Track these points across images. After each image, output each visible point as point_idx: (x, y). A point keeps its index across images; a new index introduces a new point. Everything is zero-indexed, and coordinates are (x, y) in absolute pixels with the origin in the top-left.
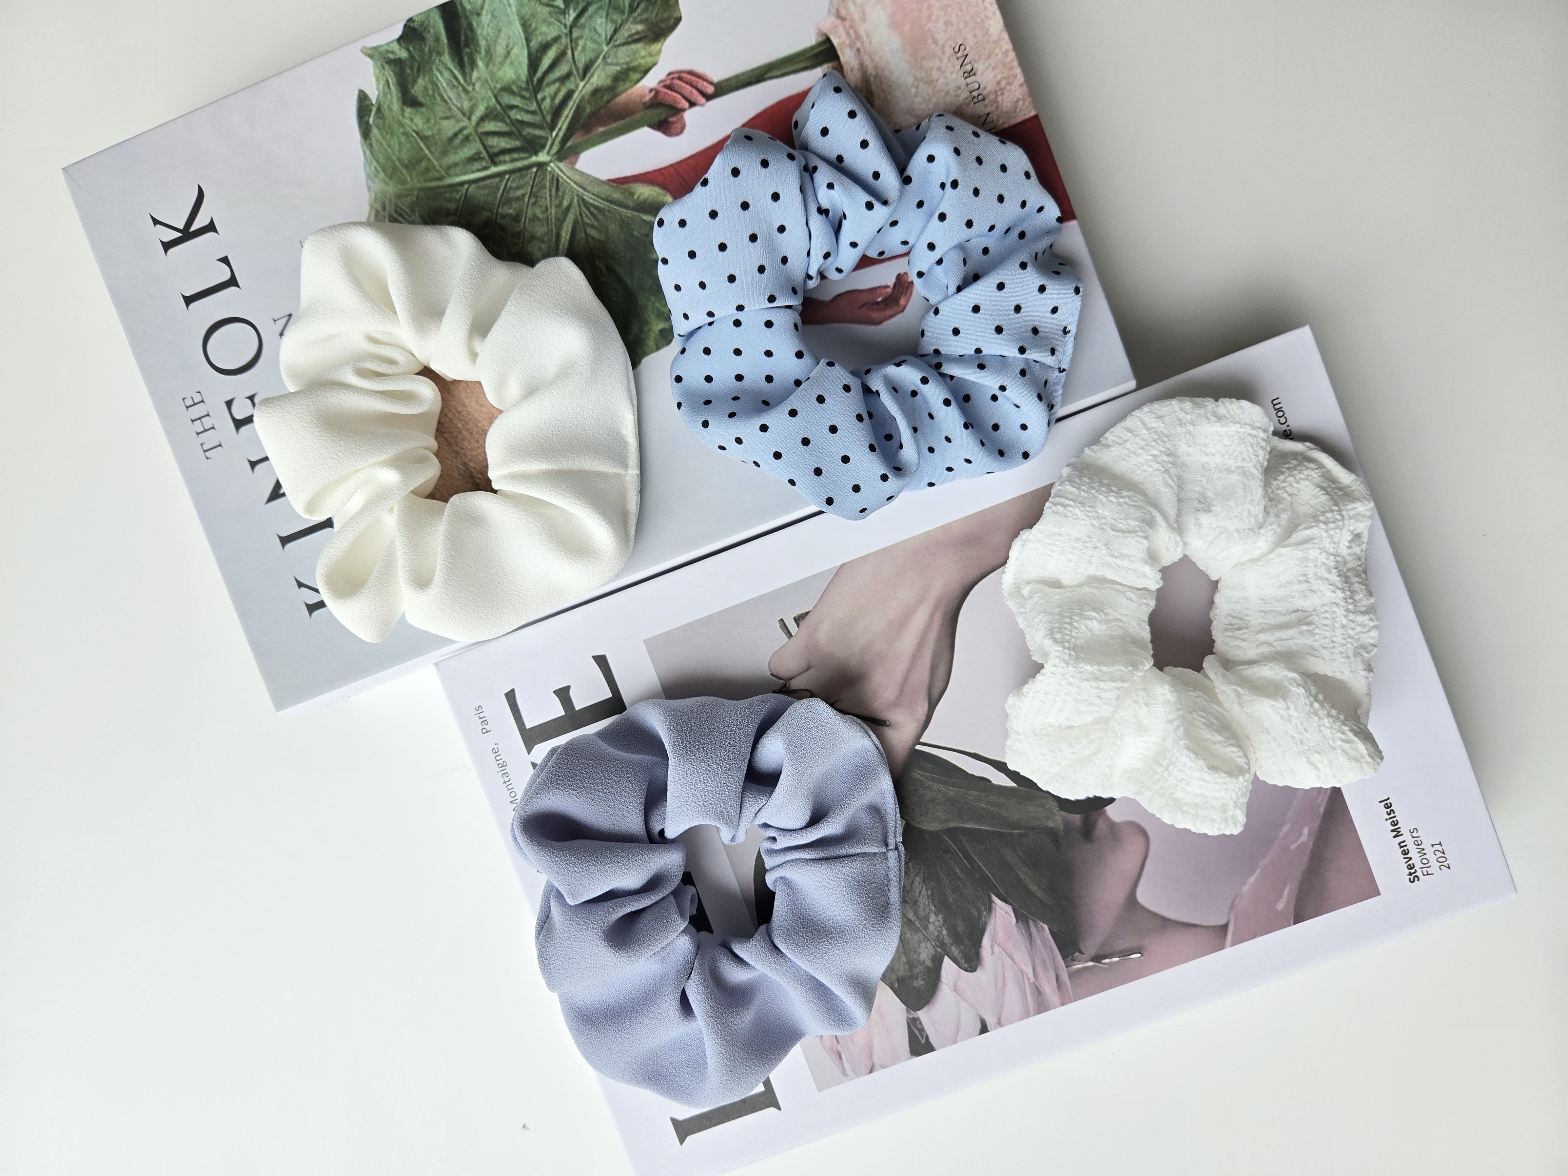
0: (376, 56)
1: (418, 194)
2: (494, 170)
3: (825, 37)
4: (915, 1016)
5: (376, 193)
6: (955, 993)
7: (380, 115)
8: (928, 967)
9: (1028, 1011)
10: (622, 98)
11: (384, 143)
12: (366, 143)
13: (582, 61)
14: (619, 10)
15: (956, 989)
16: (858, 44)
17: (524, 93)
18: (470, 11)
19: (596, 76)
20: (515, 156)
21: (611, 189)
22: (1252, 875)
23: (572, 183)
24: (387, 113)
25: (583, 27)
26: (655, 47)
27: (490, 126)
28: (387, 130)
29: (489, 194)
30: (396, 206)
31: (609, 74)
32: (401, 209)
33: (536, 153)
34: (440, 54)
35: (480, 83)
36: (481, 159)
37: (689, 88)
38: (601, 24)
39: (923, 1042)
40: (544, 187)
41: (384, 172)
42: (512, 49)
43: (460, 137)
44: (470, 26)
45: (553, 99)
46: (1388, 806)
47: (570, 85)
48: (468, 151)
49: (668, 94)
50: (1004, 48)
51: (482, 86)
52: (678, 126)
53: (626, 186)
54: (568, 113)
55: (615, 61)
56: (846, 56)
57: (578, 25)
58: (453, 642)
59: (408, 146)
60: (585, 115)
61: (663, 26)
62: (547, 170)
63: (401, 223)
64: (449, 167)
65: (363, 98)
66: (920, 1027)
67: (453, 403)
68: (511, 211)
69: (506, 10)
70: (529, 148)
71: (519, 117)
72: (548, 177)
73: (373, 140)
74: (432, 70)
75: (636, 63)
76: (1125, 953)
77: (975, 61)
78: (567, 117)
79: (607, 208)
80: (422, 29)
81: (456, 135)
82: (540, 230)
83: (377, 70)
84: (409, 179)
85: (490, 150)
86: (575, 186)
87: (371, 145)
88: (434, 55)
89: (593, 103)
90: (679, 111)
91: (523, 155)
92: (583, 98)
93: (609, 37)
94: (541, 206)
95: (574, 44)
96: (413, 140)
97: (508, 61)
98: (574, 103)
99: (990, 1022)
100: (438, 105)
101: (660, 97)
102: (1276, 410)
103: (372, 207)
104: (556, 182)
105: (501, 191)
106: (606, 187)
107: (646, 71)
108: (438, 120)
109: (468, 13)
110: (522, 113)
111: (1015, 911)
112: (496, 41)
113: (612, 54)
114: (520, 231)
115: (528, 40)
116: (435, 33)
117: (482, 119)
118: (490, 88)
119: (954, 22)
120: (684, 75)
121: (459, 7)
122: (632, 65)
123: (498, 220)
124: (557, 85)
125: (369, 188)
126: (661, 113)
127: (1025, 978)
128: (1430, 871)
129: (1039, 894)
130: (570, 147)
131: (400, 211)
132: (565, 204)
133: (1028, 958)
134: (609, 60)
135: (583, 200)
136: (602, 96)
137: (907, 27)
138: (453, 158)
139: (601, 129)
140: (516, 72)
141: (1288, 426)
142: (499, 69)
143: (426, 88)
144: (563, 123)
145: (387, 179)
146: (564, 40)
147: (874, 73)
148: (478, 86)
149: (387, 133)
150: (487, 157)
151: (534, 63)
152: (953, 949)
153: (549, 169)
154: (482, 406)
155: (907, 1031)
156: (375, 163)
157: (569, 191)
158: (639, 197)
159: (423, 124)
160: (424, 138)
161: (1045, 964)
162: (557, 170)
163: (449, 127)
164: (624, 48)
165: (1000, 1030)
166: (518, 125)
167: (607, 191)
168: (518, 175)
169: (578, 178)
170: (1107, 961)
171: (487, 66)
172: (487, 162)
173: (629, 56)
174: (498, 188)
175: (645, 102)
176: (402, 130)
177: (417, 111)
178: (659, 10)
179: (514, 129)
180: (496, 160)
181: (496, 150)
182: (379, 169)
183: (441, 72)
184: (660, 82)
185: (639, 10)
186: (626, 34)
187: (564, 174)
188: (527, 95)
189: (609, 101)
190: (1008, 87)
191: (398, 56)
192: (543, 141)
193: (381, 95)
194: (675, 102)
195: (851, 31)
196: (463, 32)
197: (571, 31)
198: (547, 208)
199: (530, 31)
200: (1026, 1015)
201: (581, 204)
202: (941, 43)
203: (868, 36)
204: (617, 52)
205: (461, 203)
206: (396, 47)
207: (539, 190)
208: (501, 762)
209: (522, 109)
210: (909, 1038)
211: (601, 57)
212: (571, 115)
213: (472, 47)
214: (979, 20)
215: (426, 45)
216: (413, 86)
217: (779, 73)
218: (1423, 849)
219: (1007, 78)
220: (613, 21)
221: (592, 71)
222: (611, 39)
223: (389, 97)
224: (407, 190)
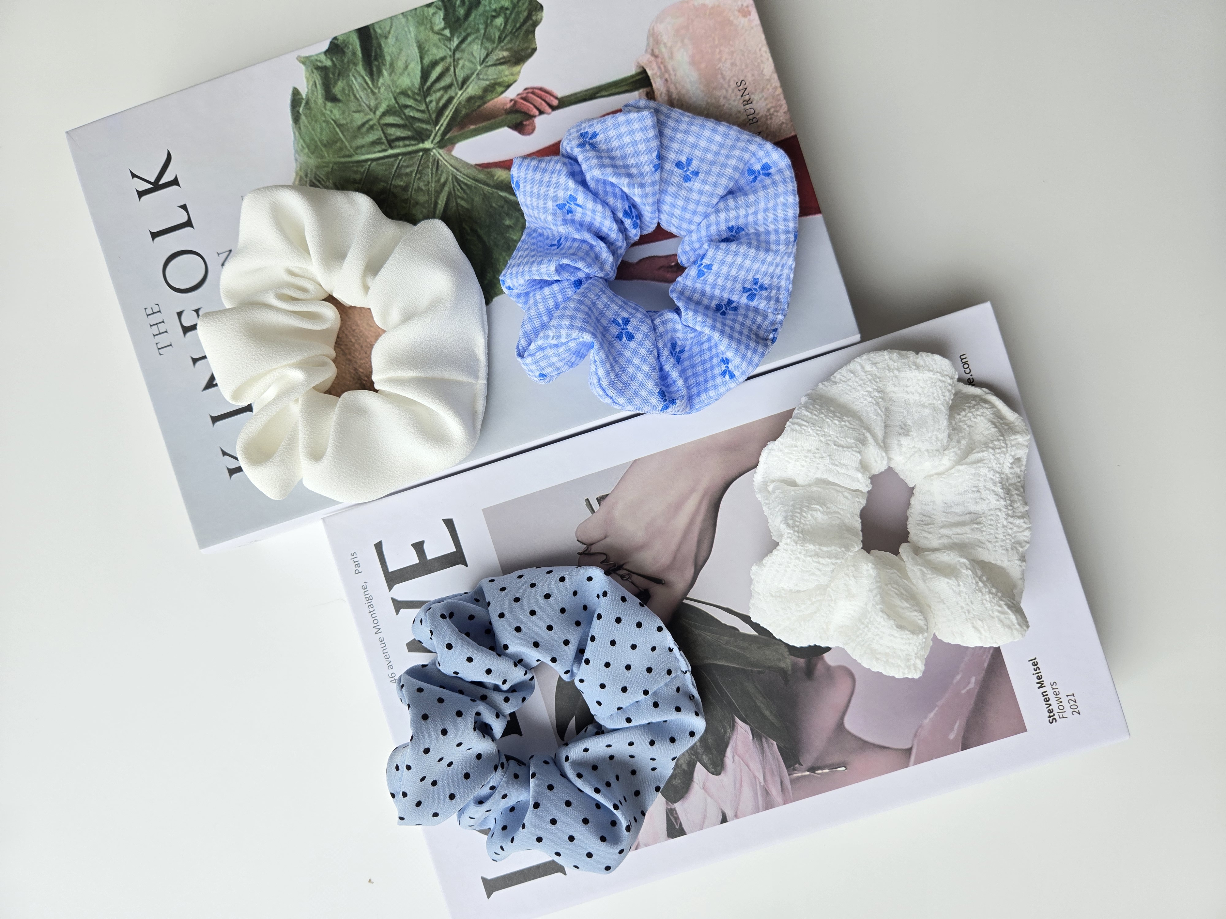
0: (308, 63)
1: (333, 166)
2: (391, 152)
3: (642, 69)
4: (673, 807)
5: (301, 164)
6: (703, 791)
7: (308, 107)
8: (684, 771)
9: (758, 807)
10: (489, 105)
11: (310, 127)
12: (296, 127)
13: (461, 75)
14: (490, 40)
15: (704, 788)
16: (667, 76)
17: (417, 97)
18: (380, 35)
19: (470, 88)
20: (407, 142)
21: (477, 171)
22: (930, 711)
23: (449, 165)
24: (312, 105)
25: (463, 51)
26: (516, 69)
27: (390, 120)
28: (312, 118)
29: (386, 170)
30: (316, 174)
31: (481, 86)
32: (320, 177)
33: (423, 141)
34: (355, 64)
35: (384, 87)
36: (382, 143)
37: (539, 100)
38: (476, 50)
39: (677, 827)
40: (427, 167)
41: (308, 148)
42: (409, 64)
43: (367, 126)
44: (380, 46)
45: (438, 103)
46: (1035, 664)
47: (451, 93)
48: (372, 137)
49: (524, 104)
50: (773, 85)
51: (385, 90)
52: (530, 128)
53: (488, 170)
54: (448, 114)
55: (485, 77)
56: (657, 84)
57: (460, 49)
58: (338, 503)
59: (327, 130)
60: (461, 115)
61: (523, 54)
62: (430, 154)
63: (318, 187)
64: (357, 148)
65: (296, 93)
66: (675, 815)
67: (349, 323)
68: (402, 183)
69: (407, 35)
70: (418, 137)
71: (412, 114)
72: (431, 160)
73: (302, 124)
74: (349, 76)
75: (501, 80)
76: (833, 766)
77: (752, 93)
78: (447, 116)
79: (473, 185)
80: (343, 45)
81: (364, 124)
82: (423, 198)
83: (308, 74)
84: (326, 155)
85: (389, 137)
86: (450, 168)
87: (300, 128)
88: (351, 65)
89: (467, 107)
90: (531, 117)
91: (413, 142)
92: (460, 103)
93: (482, 59)
94: (424, 181)
95: (456, 63)
96: (331, 126)
97: (406, 73)
98: (454, 106)
99: (729, 814)
100: (352, 101)
101: (518, 106)
102: (963, 363)
103: (297, 174)
104: (437, 164)
105: (395, 168)
106: (474, 169)
107: (508, 86)
108: (351, 113)
109: (378, 36)
110: (414, 111)
111: (752, 730)
112: (398, 57)
113: (484, 73)
114: (408, 199)
115: (422, 58)
116: (353, 49)
117: (384, 114)
118: (392, 92)
119: (738, 64)
120: (536, 91)
121: (372, 31)
122: (498, 81)
123: (392, 189)
124: (441, 92)
125: (296, 160)
126: (517, 118)
127: (758, 782)
128: (1065, 715)
129: (771, 718)
130: (448, 138)
131: (318, 178)
132: (443, 180)
133: (760, 766)
134: (481, 77)
135: (456, 178)
136: (475, 102)
137: (703, 65)
138: (360, 142)
139: (473, 127)
140: (411, 81)
141: (971, 375)
142: (399, 78)
143: (343, 89)
144: (445, 120)
145: (310, 154)
146: (449, 60)
147: (677, 97)
148: (382, 90)
149: (312, 120)
150: (386, 142)
151: (425, 75)
152: (704, 757)
153: (432, 154)
154: (371, 326)
155: (665, 818)
156: (301, 141)
157: (446, 171)
158: (498, 178)
159: (340, 115)
160: (340, 126)
161: (773, 771)
162: (438, 155)
163: (359, 118)
164: (493, 68)
165: (736, 821)
166: (411, 120)
167: (474, 172)
168: (408, 156)
169: (453, 162)
170: (820, 772)
171: (390, 75)
172: (386, 146)
173: (496, 74)
174: (393, 166)
175: (507, 109)
176: (323, 119)
177: (336, 105)
178: (520, 42)
179: (407, 123)
180: (393, 145)
181: (393, 137)
182: (305, 146)
183: (355, 78)
184: (518, 95)
185: (506, 41)
186: (495, 58)
187: (443, 158)
188: (419, 98)
189: (479, 107)
190: (775, 114)
191: (324, 64)
192: (428, 133)
193: (310, 92)
194: (528, 109)
195: (662, 66)
196: (374, 49)
197: (454, 54)
198: (428, 182)
199: (424, 51)
200: (757, 810)
201: (454, 180)
202: (728, 78)
203: (674, 70)
204: (487, 71)
205: (365, 175)
206: (323, 57)
207: (423, 169)
208: (368, 596)
209: (414, 109)
210: (667, 824)
211: (475, 74)
212: (450, 115)
213: (380, 61)
214: (756, 64)
215: (345, 57)
216: (334, 87)
217: (607, 93)
218: (1060, 698)
219: (775, 107)
220: (486, 48)
221: (468, 83)
222: (483, 61)
223: (315, 93)
224: (324, 163)
